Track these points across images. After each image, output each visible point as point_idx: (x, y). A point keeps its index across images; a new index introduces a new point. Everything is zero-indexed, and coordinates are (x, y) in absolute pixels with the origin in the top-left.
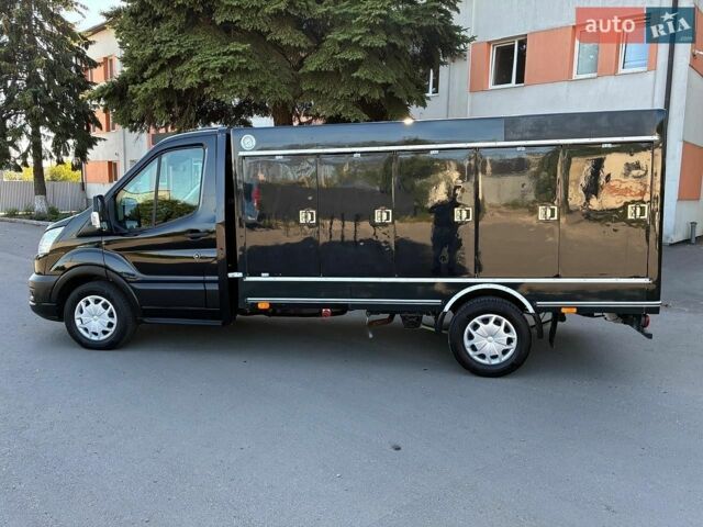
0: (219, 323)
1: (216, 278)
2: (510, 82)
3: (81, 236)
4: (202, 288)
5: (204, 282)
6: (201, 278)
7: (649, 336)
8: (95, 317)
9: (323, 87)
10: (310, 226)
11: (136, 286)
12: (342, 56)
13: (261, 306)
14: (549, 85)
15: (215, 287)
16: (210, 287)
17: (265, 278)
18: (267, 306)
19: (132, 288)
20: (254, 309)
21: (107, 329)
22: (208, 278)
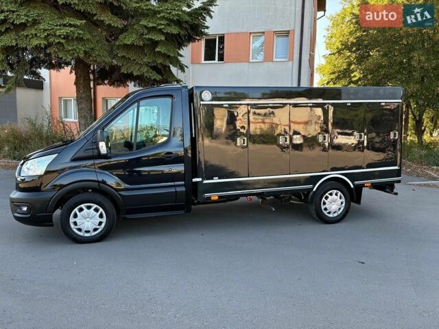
0: (182, 212)
1: (183, 183)
2: (214, 60)
3: (74, 160)
4: (174, 190)
5: (175, 186)
6: (172, 184)
7: (396, 194)
8: (88, 219)
9: (132, 55)
10: (243, 147)
11: (122, 193)
12: (147, 36)
13: (212, 198)
14: (238, 64)
15: (183, 189)
16: (179, 189)
17: (216, 180)
18: (217, 198)
19: (120, 195)
20: (208, 200)
21: (98, 227)
22: (177, 183)
